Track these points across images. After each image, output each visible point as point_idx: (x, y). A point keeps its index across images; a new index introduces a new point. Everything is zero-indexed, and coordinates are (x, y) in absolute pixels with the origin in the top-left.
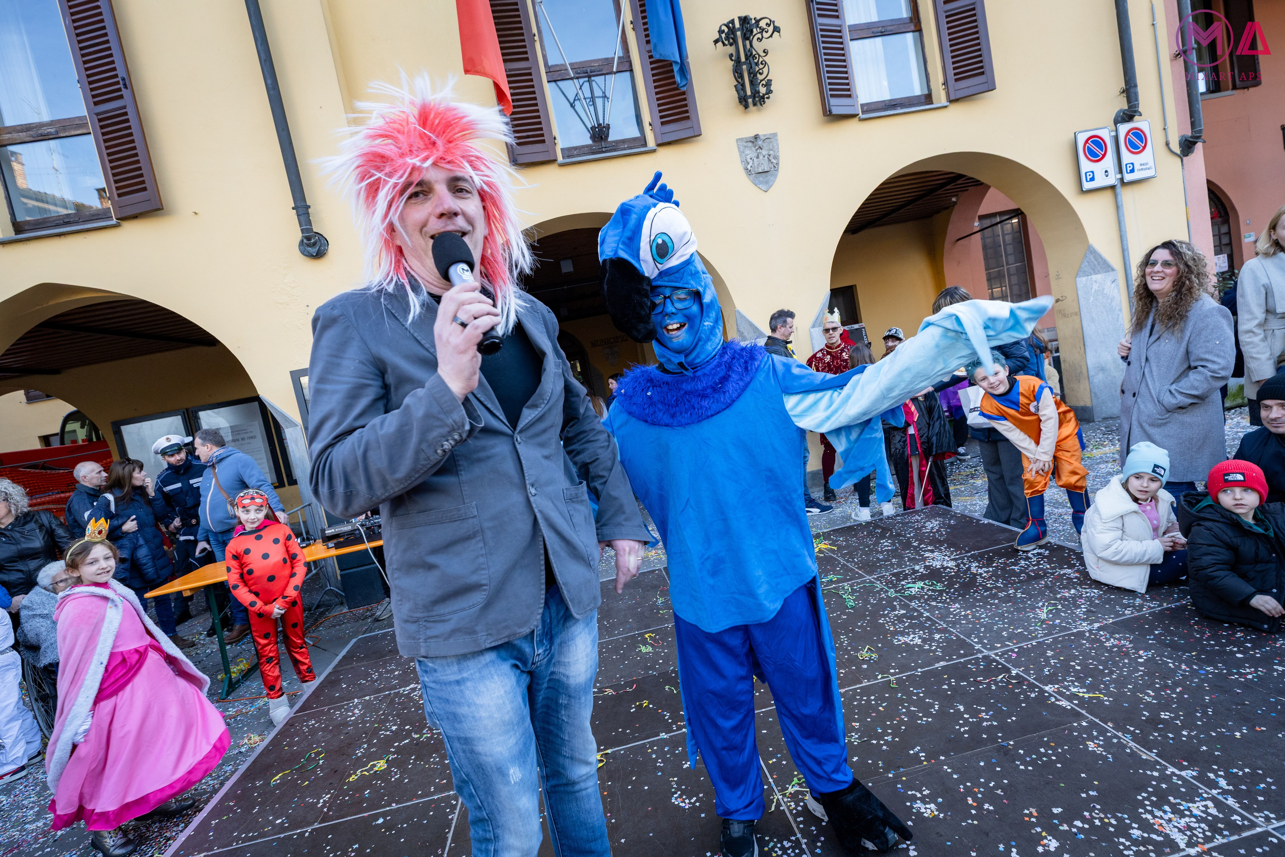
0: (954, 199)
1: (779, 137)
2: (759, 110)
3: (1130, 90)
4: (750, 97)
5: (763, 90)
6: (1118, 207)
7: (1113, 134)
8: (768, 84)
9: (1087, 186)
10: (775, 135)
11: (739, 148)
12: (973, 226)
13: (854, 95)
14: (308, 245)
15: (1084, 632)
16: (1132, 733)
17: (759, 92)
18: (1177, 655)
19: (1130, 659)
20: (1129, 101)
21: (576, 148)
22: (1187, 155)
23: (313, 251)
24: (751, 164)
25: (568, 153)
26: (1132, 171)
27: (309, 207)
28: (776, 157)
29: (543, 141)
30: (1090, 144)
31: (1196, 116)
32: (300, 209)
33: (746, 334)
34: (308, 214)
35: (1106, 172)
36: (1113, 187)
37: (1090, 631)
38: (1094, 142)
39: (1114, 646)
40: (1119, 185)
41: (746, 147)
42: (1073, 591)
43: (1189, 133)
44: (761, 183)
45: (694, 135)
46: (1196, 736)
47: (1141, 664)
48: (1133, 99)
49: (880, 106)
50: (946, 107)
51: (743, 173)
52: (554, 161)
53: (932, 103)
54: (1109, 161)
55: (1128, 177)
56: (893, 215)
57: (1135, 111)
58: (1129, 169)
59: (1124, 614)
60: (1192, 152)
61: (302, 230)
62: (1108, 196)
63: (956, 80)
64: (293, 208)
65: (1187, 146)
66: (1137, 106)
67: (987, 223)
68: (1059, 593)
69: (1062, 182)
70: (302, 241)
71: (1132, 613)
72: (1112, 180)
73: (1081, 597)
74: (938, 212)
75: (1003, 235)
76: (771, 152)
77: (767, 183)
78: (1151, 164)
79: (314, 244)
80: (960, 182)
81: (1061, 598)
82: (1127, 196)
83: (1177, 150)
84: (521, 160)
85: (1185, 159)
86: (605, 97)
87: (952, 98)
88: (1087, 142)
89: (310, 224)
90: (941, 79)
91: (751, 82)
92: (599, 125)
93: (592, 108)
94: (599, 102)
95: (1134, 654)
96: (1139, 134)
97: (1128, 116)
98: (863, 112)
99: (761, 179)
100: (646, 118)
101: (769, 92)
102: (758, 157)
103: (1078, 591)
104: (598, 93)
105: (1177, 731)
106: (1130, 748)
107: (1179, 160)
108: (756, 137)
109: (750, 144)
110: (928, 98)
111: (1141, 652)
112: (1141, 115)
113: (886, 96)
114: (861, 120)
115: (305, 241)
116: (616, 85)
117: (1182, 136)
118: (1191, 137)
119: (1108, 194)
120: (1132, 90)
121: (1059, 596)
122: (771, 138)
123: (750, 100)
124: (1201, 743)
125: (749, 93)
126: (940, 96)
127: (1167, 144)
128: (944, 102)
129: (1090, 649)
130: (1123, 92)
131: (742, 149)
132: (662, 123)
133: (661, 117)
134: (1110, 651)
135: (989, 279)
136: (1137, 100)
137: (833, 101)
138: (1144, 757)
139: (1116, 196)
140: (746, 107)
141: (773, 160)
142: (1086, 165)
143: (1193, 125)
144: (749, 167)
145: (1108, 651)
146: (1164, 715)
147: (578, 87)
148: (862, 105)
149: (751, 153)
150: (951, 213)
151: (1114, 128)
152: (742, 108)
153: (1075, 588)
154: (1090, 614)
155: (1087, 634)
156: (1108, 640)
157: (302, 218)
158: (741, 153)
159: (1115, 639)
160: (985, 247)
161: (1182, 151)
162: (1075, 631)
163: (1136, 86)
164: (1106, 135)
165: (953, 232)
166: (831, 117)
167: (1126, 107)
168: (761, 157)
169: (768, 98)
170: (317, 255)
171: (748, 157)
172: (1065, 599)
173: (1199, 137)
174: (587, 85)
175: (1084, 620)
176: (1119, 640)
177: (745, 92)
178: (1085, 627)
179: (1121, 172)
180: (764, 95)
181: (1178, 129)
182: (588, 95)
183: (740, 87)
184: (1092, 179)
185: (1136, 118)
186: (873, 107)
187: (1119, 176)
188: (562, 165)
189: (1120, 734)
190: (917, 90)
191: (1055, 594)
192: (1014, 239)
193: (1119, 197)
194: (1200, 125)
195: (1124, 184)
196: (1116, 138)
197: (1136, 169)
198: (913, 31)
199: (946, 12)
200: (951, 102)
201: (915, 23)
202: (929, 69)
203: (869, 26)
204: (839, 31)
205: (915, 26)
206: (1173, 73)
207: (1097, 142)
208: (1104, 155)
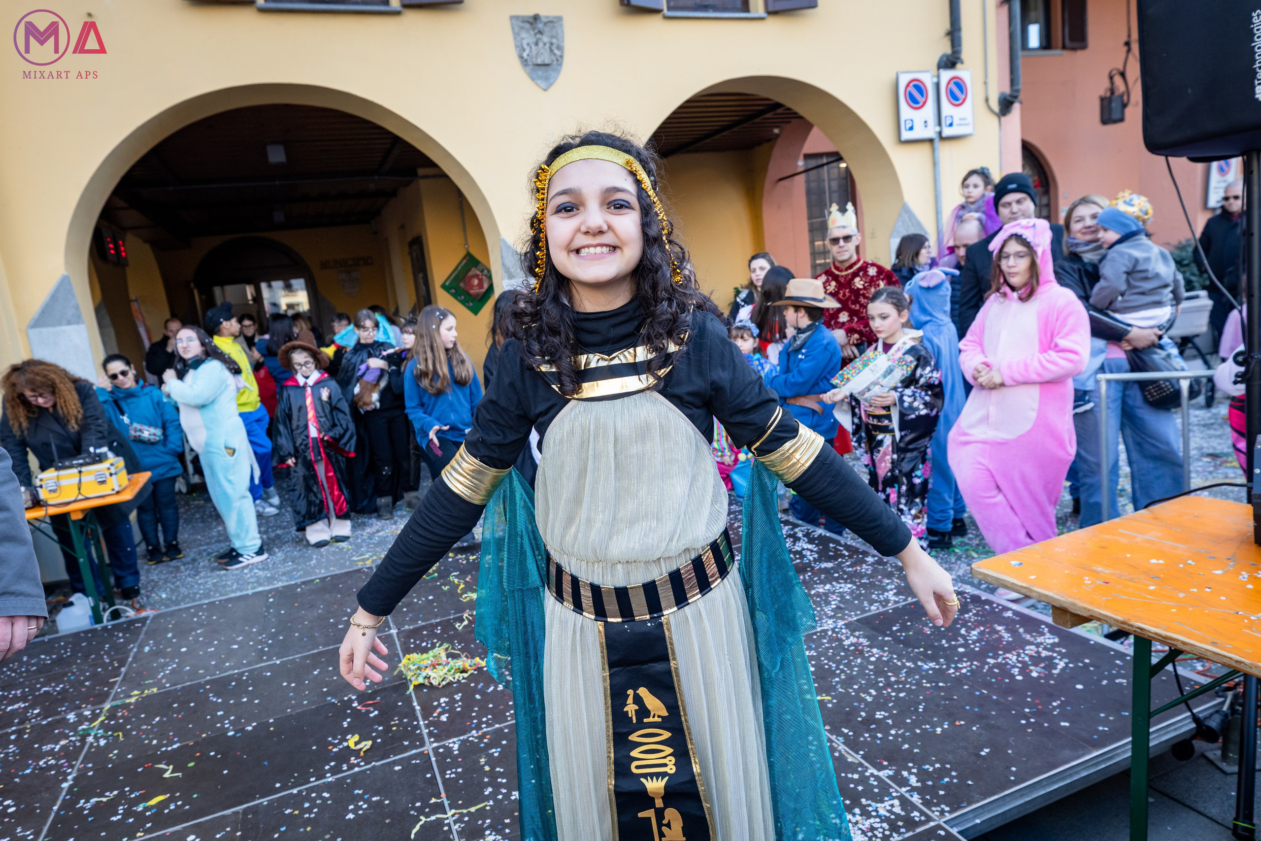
0: (776, 131)
1: (566, 23)
3: (954, 32)
6: (935, 164)
7: (935, 80)
9: (906, 135)
10: (560, 18)
11: (513, 28)
12: (797, 166)
15: (828, 630)
16: (845, 736)
18: (907, 652)
19: (863, 658)
20: (953, 45)
22: (1005, 115)
24: (527, 52)
26: (951, 125)
28: (560, 48)
30: (911, 89)
31: (1015, 72)
33: (512, 270)
35: (925, 122)
36: (931, 141)
37: (833, 630)
38: (917, 87)
39: (852, 644)
40: (937, 139)
41: (522, 28)
42: (828, 587)
43: (1007, 90)
44: (540, 78)
46: (902, 735)
47: (872, 663)
48: (957, 43)
49: (689, 4)
50: (763, 18)
51: (517, 62)
53: (748, 11)
54: (929, 110)
55: (947, 132)
56: (707, 141)
57: (959, 58)
58: (949, 122)
59: (870, 610)
60: (1010, 113)
62: (925, 148)
65: (1006, 105)
66: (960, 51)
67: (813, 163)
68: (814, 589)
69: (882, 128)
71: (878, 609)
72: (931, 132)
73: (834, 593)
74: (760, 143)
75: (830, 180)
76: (554, 41)
77: (547, 79)
78: (970, 120)
80: (780, 111)
81: (815, 595)
82: (945, 151)
83: (996, 107)
85: (1003, 119)
87: (771, 9)
88: (908, 85)
95: (868, 652)
96: (959, 84)
97: (952, 61)
98: (669, 9)
99: (540, 73)
102: (537, 44)
103: (833, 586)
105: (886, 730)
106: (840, 752)
107: (995, 120)
108: (536, 18)
109: (528, 26)
110: (744, 4)
111: (875, 650)
112: (962, 63)
114: (666, 18)
117: (1002, 94)
118: (1011, 96)
119: (926, 147)
120: (957, 33)
121: (813, 592)
122: (554, 22)
124: (904, 743)
126: (757, 4)
127: (987, 100)
128: (761, 12)
129: (829, 648)
130: (948, 34)
131: (516, 30)
134: (846, 650)
135: (812, 230)
136: (960, 45)
138: (850, 759)
139: (933, 150)
141: (556, 52)
142: (906, 112)
143: (1013, 82)
144: (525, 55)
145: (845, 650)
146: (879, 715)
149: (528, 37)
150: (772, 148)
151: (936, 73)
153: (831, 584)
154: (838, 611)
155: (830, 633)
156: (848, 638)
158: (516, 35)
159: (855, 636)
160: (809, 192)
161: (1000, 110)
162: (819, 629)
163: (960, 29)
164: (928, 81)
165: (773, 172)
166: (630, 7)
167: (950, 52)
168: (541, 44)
171: (525, 42)
172: (818, 595)
173: (1016, 97)
175: (831, 617)
176: (858, 637)
178: (829, 624)
179: (940, 124)
181: (998, 86)
184: (911, 128)
185: (958, 65)
186: (681, 4)
187: (938, 129)
188: (263, 10)
189: (833, 737)
191: (810, 590)
192: (840, 187)
193: (936, 152)
194: (1018, 84)
195: (942, 138)
196: (938, 86)
197: (955, 123)
200: (769, 13)
206: (997, 21)
207: (918, 87)
208: (924, 103)
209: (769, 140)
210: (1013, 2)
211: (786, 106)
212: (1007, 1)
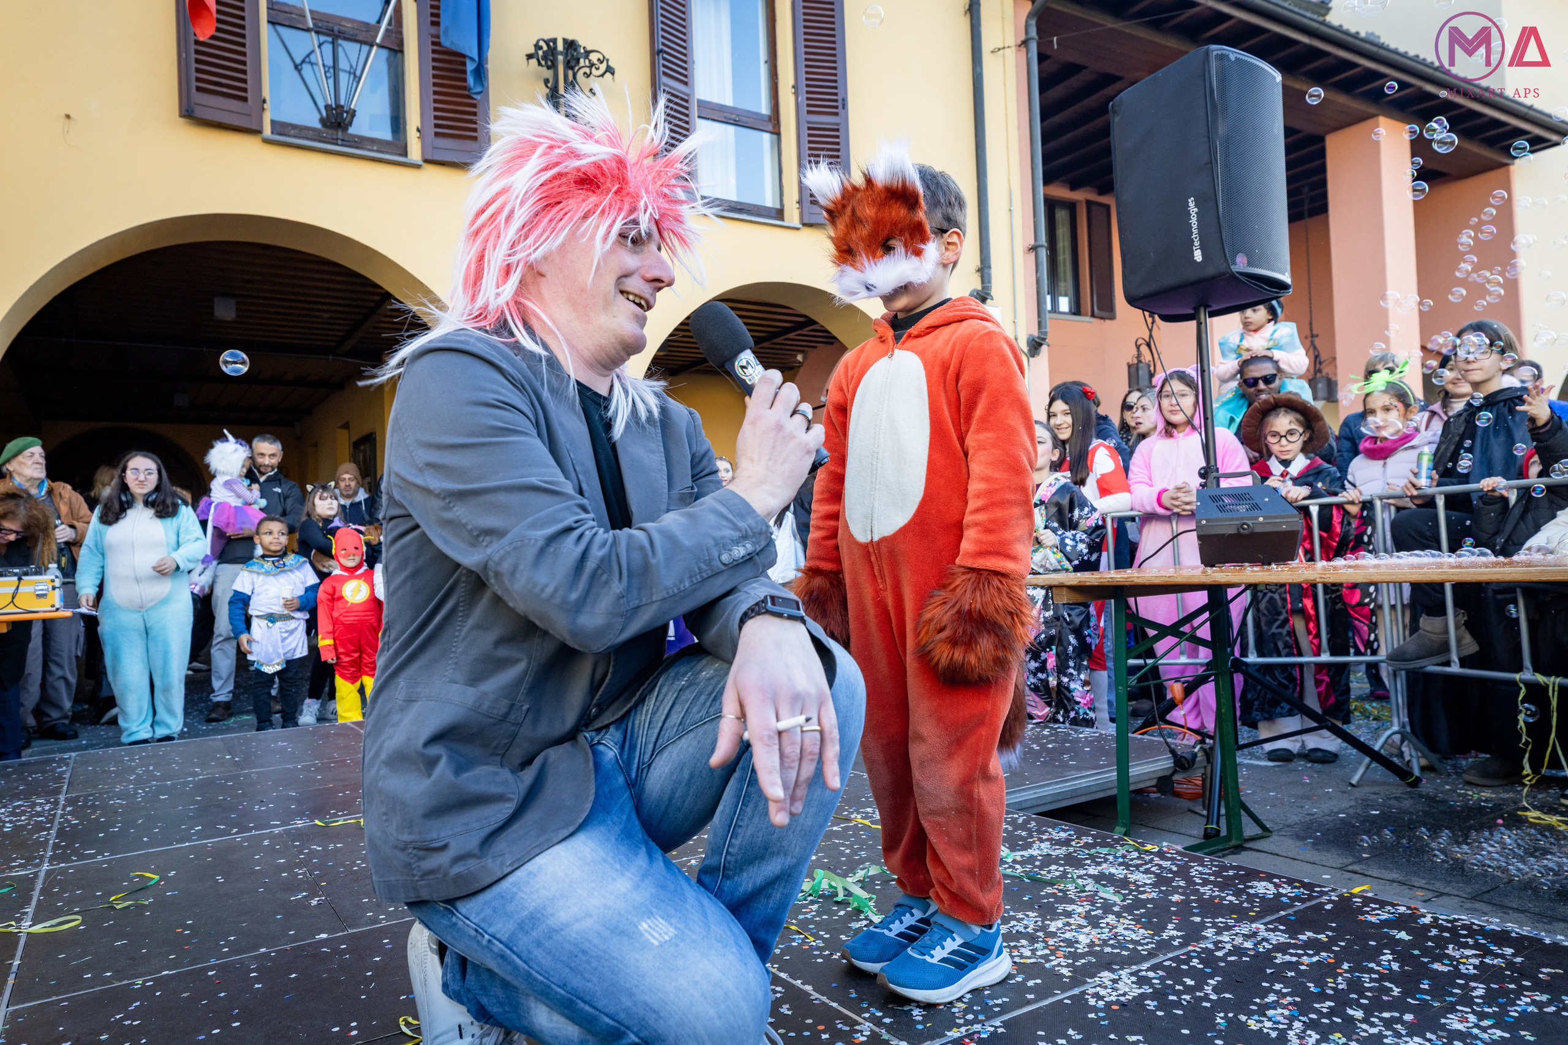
3: (984, 269)
20: (983, 282)
21: (294, 126)
22: (1033, 356)
25: (281, 128)
29: (245, 99)
31: (1043, 316)
43: (1036, 333)
48: (986, 280)
49: (724, 205)
50: (798, 229)
52: (259, 132)
53: (782, 219)
57: (988, 294)
60: (1038, 354)
65: (1035, 346)
66: (990, 288)
80: (805, 331)
84: (201, 113)
85: (1031, 359)
86: (354, 75)
87: (806, 221)
90: (796, 197)
92: (339, 107)
100: (413, 117)
110: (779, 214)
112: (992, 299)
113: (732, 196)
116: (375, 62)
117: (1030, 335)
118: (1038, 337)
120: (986, 271)
126: (793, 215)
128: (796, 223)
130: (978, 271)
132: (437, 134)
133: (436, 126)
136: (990, 282)
143: (1039, 323)
147: (316, 45)
163: (989, 267)
167: (980, 287)
173: (1044, 340)
181: (1026, 325)
182: (329, 62)
185: (988, 301)
186: (715, 203)
188: (268, 141)
190: (769, 201)
194: (1045, 327)
198: (771, 133)
199: (809, 122)
200: (804, 225)
201: (773, 123)
202: (784, 181)
203: (721, 108)
204: (687, 101)
205: (774, 127)
206: (1025, 266)
209: (792, 368)
210: (1040, 249)
211: (815, 323)
212: (1034, 248)
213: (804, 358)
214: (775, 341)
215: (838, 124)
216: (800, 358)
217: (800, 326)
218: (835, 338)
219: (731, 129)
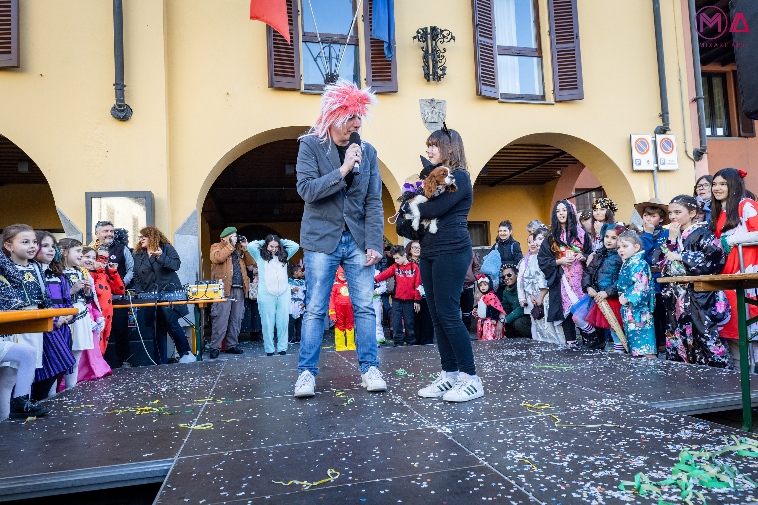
1: (448, 104)
2: (437, 84)
3: (664, 115)
4: (432, 75)
5: (440, 72)
6: (655, 184)
7: (654, 139)
8: (444, 69)
9: (636, 168)
10: (445, 101)
11: (421, 105)
12: (570, 194)
13: (496, 86)
14: (118, 111)
17: (437, 73)
20: (663, 122)
21: (313, 85)
22: (698, 161)
23: (122, 115)
24: (427, 116)
25: (308, 87)
26: (664, 164)
27: (125, 86)
28: (443, 115)
29: (293, 76)
30: (639, 143)
31: (703, 137)
32: (118, 86)
34: (124, 90)
35: (648, 161)
36: (652, 171)
38: (642, 142)
40: (656, 171)
41: (425, 105)
43: (699, 147)
44: (432, 129)
45: (393, 91)
48: (666, 120)
49: (513, 96)
50: (553, 104)
51: (421, 121)
52: (299, 90)
53: (545, 101)
54: (651, 154)
55: (661, 167)
57: (667, 128)
58: (662, 162)
60: (701, 159)
61: (117, 100)
63: (560, 89)
64: (114, 85)
65: (698, 155)
66: (668, 125)
69: (621, 163)
70: (115, 107)
72: (652, 167)
74: (550, 181)
76: (441, 111)
78: (676, 161)
79: (123, 111)
80: (560, 158)
82: (660, 177)
83: (693, 157)
84: (277, 85)
85: (696, 163)
86: (338, 59)
87: (557, 100)
88: (637, 141)
89: (124, 97)
90: (551, 88)
91: (434, 66)
92: (332, 74)
93: (328, 64)
94: (334, 61)
96: (669, 142)
97: (663, 130)
98: (501, 98)
99: (433, 127)
100: (363, 74)
101: (445, 74)
102: (432, 113)
104: (334, 55)
107: (693, 163)
108: (433, 100)
109: (428, 104)
110: (543, 98)
112: (670, 131)
113: (517, 91)
114: (500, 102)
115: (117, 107)
116: (347, 52)
117: (695, 149)
118: (701, 150)
119: (650, 175)
120: (665, 115)
122: (441, 103)
123: (431, 77)
125: (431, 72)
126: (550, 97)
127: (686, 152)
128: (552, 101)
130: (661, 116)
131: (422, 106)
132: (373, 80)
133: (373, 76)
136: (668, 121)
137: (483, 87)
140: (428, 80)
141: (441, 116)
142: (636, 155)
143: (701, 142)
144: (425, 118)
147: (322, 48)
148: (502, 94)
149: (428, 109)
150: (557, 182)
151: (654, 136)
152: (426, 81)
157: (118, 92)
158: (422, 108)
161: (695, 158)
163: (668, 113)
164: (649, 139)
166: (481, 96)
167: (662, 125)
168: (434, 113)
169: (443, 78)
170: (123, 118)
171: (426, 112)
173: (705, 151)
174: (327, 49)
177: (429, 71)
179: (657, 163)
180: (441, 75)
181: (693, 145)
182: (327, 55)
183: (426, 67)
184: (640, 164)
185: (668, 132)
186: (508, 96)
187: (656, 165)
188: (303, 93)
190: (537, 92)
193: (655, 178)
194: (705, 144)
195: (659, 171)
196: (655, 142)
197: (666, 162)
198: (537, 57)
199: (557, 49)
200: (556, 102)
201: (539, 52)
202: (545, 81)
203: (510, 48)
204: (492, 47)
205: (539, 54)
206: (690, 110)
207: (644, 142)
208: (647, 151)
209: (555, 178)
210: (700, 100)
211: (566, 153)
212: (696, 100)
213: (561, 173)
214: (544, 164)
215: (574, 47)
216: (559, 172)
217: (558, 155)
218: (577, 160)
219: (516, 58)
